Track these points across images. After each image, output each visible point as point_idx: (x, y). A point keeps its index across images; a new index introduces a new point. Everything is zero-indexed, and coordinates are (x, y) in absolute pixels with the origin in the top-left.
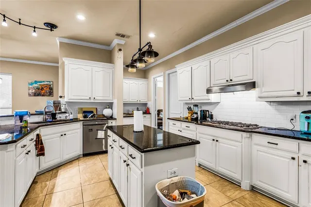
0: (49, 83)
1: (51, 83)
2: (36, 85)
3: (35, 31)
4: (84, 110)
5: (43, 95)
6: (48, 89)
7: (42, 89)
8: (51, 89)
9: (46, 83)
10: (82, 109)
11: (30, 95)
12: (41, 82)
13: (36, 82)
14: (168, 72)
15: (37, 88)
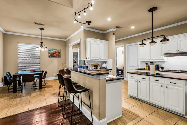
0: (58, 50)
1: (60, 50)
2: (52, 51)
3: (82, 25)
4: (94, 65)
5: (56, 57)
6: (58, 53)
7: (55, 53)
8: (60, 53)
9: (57, 50)
10: (93, 64)
11: (49, 57)
12: (55, 49)
13: (52, 49)
14: (127, 45)
15: (53, 53)
